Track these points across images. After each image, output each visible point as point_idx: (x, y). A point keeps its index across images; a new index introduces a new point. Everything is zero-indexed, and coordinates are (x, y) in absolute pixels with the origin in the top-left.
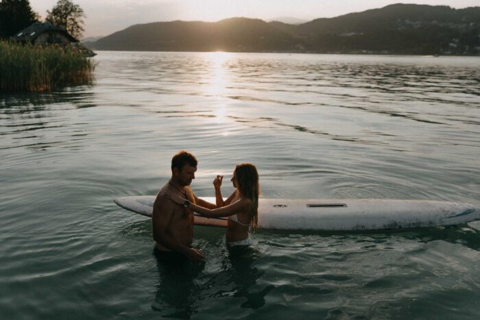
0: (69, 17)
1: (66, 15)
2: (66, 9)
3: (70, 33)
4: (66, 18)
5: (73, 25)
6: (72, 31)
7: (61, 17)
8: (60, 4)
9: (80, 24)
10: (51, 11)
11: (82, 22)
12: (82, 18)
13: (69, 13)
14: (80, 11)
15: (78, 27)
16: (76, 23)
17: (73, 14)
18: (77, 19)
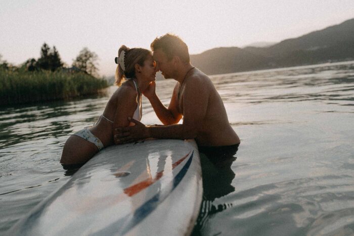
0: (88, 62)
1: (86, 60)
2: (86, 56)
3: (89, 73)
4: (86, 63)
5: (91, 67)
6: (91, 71)
7: (83, 62)
8: (82, 53)
9: (96, 66)
10: (75, 59)
11: (98, 64)
12: (98, 61)
13: (88, 59)
14: (96, 56)
15: (95, 68)
16: (93, 66)
17: (91, 59)
18: (94, 63)
